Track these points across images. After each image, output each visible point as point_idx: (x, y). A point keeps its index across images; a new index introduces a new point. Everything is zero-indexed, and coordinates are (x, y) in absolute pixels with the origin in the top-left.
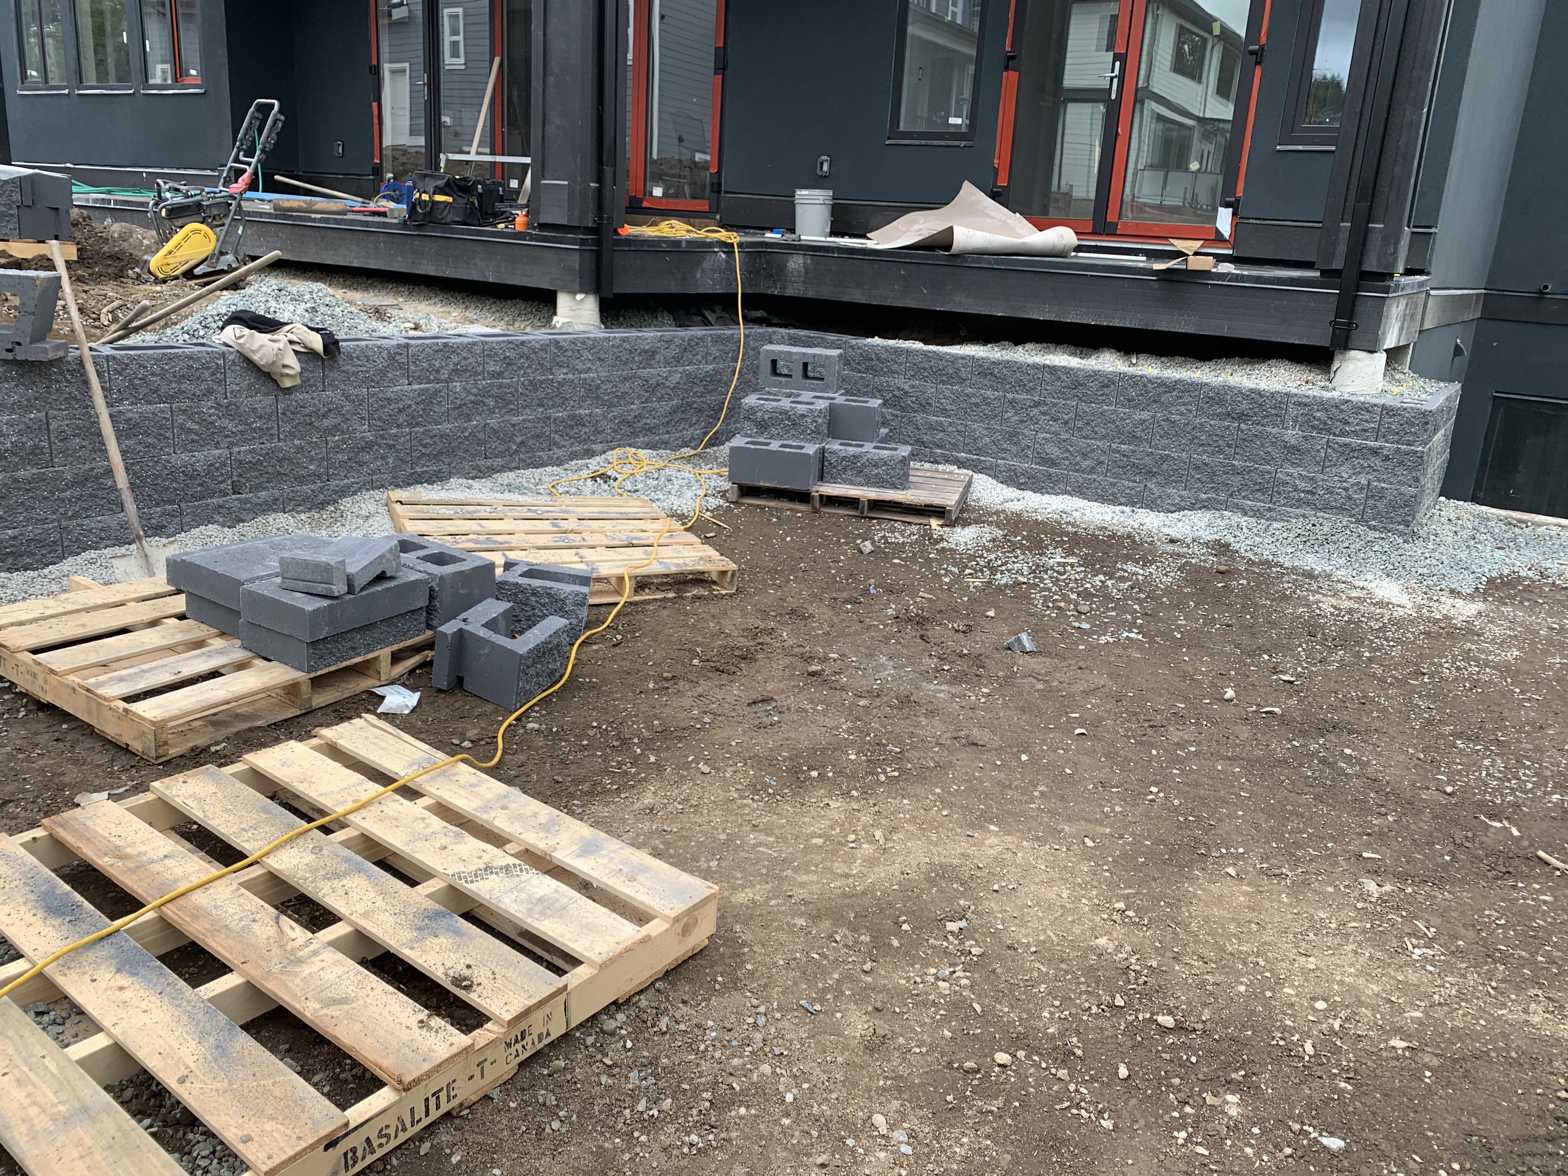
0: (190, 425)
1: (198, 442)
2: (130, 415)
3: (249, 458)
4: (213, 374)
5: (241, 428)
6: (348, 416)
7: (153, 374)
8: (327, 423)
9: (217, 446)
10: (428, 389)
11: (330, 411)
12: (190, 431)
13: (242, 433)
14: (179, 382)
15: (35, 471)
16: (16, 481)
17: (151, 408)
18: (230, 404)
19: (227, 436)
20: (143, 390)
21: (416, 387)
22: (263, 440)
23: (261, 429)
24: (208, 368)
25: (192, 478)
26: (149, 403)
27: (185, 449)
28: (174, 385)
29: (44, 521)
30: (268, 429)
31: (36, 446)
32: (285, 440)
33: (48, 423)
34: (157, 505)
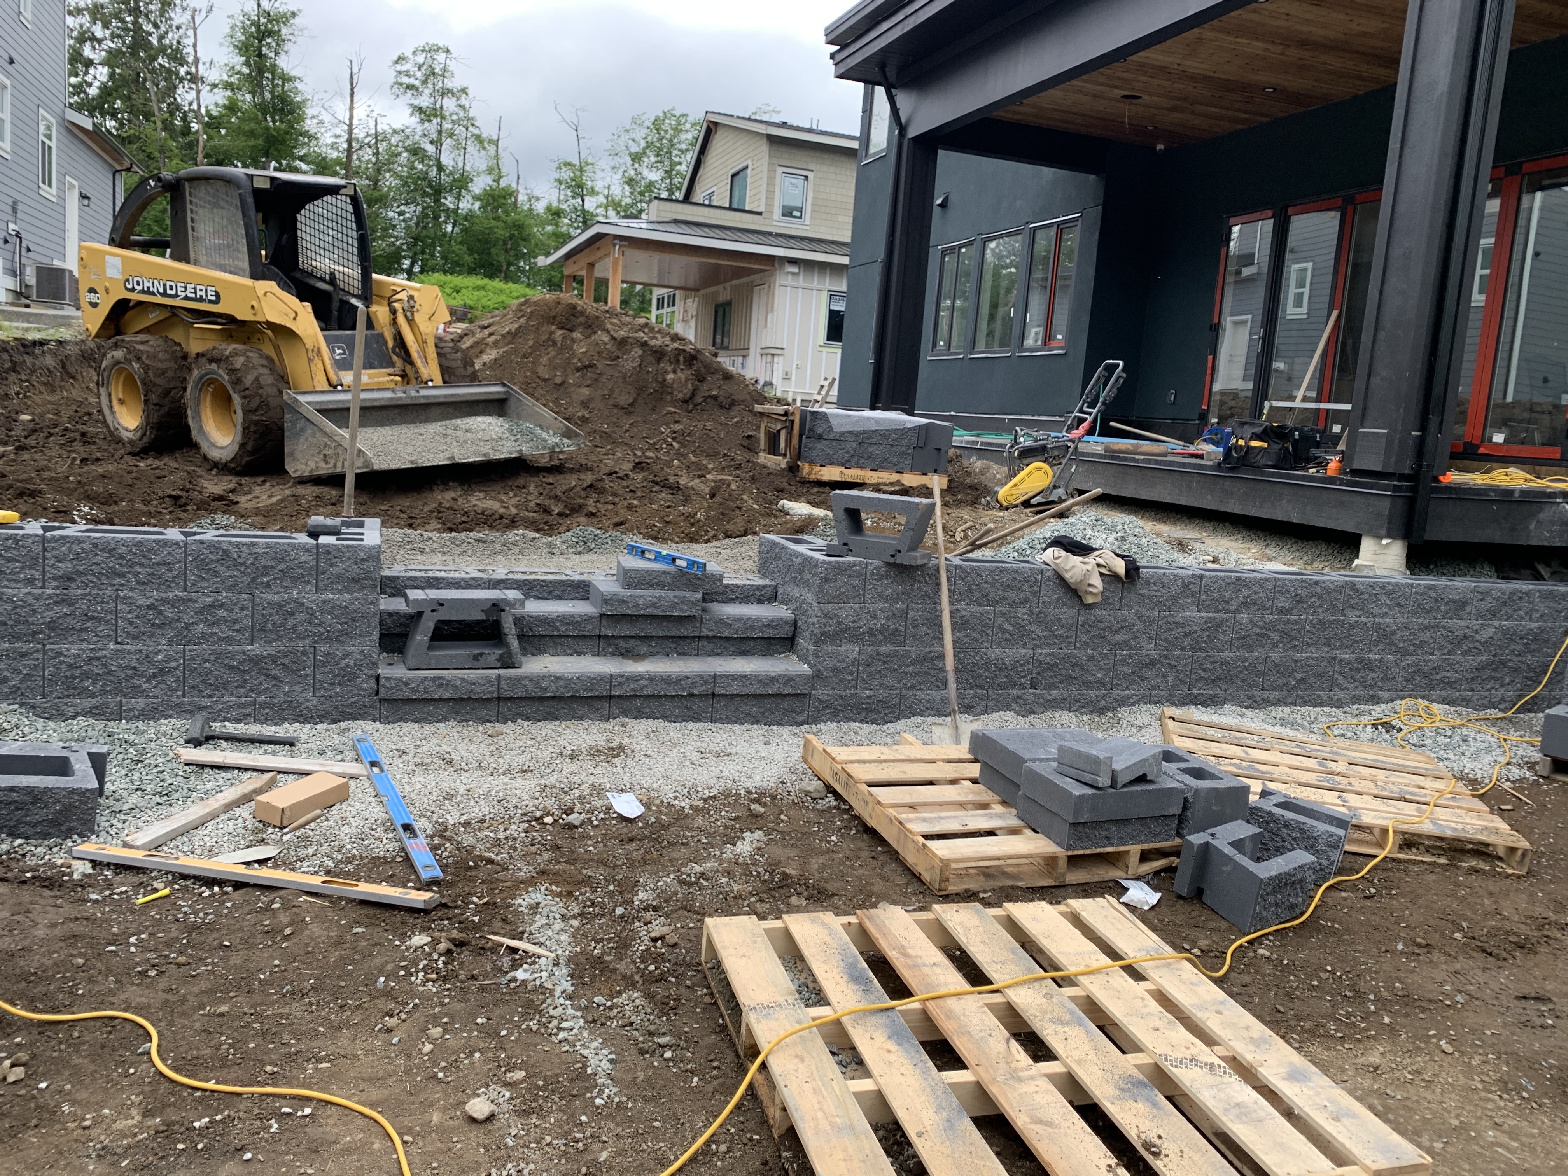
0: (1006, 626)
1: (1008, 641)
2: (964, 613)
3: (1048, 660)
4: (1031, 587)
5: (1046, 633)
6: (1138, 635)
7: (986, 583)
8: (1118, 638)
9: (1024, 646)
10: (1215, 618)
11: (1122, 628)
12: (1005, 631)
13: (1046, 638)
14: (1004, 591)
15: (892, 648)
16: (878, 654)
17: (980, 609)
18: (1040, 612)
19: (1033, 639)
20: (977, 594)
21: (1203, 614)
22: (1062, 646)
23: (1061, 636)
24: (1028, 581)
25: (1001, 670)
26: (979, 605)
27: (1000, 646)
28: (1000, 592)
29: (891, 688)
30: (1067, 637)
31: (896, 630)
32: (1080, 649)
33: (907, 613)
34: (971, 688)
